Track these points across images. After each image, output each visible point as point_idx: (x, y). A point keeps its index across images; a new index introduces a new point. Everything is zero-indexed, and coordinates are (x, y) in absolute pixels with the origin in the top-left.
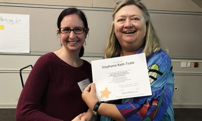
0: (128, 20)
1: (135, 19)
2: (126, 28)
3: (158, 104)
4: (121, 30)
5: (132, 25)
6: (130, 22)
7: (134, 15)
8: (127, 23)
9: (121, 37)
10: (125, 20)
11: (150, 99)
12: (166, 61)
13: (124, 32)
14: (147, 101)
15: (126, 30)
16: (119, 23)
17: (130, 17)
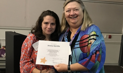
1: (76, 10)
2: (71, 15)
3: (99, 52)
5: (74, 14)
6: (73, 12)
7: (75, 8)
8: (72, 13)
9: (69, 20)
10: (70, 11)
11: (95, 51)
13: (70, 18)
14: (94, 53)
15: (71, 17)
16: (67, 13)
17: (73, 9)
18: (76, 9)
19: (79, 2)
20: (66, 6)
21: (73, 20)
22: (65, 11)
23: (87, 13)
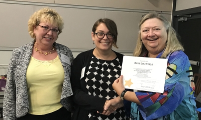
1: (157, 29)
2: (150, 37)
5: (154, 35)
6: (152, 32)
10: (148, 30)
13: (148, 40)
16: (144, 33)
17: (152, 28)
18: (157, 28)
19: (161, 19)
20: (142, 23)
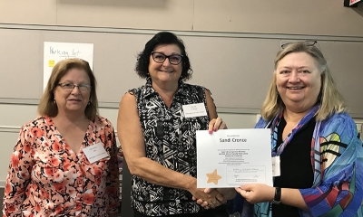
0: (294, 73)
1: (305, 72)
4: (285, 85)
5: (299, 80)
6: (296, 75)
7: (303, 67)
8: (292, 78)
10: (290, 72)
11: (338, 182)
12: (349, 127)
14: (335, 184)
15: (290, 85)
16: (282, 75)
17: (297, 69)
18: (304, 69)
19: (313, 55)
20: (280, 59)
21: (293, 93)
22: (278, 72)
23: (332, 81)
